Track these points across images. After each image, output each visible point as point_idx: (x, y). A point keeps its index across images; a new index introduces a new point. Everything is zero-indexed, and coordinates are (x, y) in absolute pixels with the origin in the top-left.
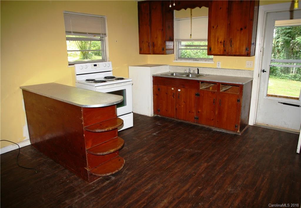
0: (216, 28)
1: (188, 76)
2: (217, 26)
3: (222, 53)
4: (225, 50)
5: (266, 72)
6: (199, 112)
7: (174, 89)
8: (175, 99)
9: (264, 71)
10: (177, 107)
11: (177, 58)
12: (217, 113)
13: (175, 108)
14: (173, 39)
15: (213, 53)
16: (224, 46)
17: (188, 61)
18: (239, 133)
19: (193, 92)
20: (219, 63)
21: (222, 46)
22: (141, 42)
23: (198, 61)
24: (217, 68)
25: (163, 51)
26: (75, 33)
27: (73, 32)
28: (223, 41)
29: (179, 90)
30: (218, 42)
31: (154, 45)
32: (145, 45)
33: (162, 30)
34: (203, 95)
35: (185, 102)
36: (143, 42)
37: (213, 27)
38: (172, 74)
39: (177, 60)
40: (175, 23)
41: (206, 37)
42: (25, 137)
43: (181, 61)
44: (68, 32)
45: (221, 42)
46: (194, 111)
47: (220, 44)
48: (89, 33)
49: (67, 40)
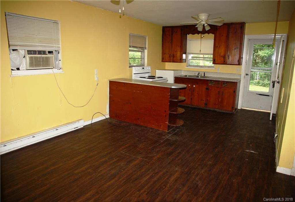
0: (219, 48)
1: (198, 77)
2: (220, 46)
3: (222, 63)
4: (225, 61)
5: (248, 75)
6: (207, 100)
7: (191, 85)
8: (191, 92)
9: (247, 75)
10: (192, 97)
11: (188, 65)
12: (220, 100)
13: (190, 97)
14: (186, 53)
15: (217, 62)
16: (224, 59)
17: (196, 68)
18: (234, 112)
19: (204, 87)
20: (218, 70)
21: (223, 58)
22: (163, 53)
23: (203, 67)
24: (217, 73)
25: (181, 60)
26: (134, 47)
27: (133, 47)
28: (223, 56)
29: (194, 86)
30: (220, 56)
31: (174, 56)
32: (167, 56)
33: (181, 46)
34: (211, 89)
35: (198, 94)
36: (165, 54)
37: (217, 47)
38: (186, 76)
39: (187, 67)
40: (188, 42)
41: (212, 52)
42: (107, 113)
43: (191, 68)
44: (130, 46)
45: (222, 56)
46: (204, 99)
47: (221, 57)
48: (139, 47)
49: (129, 51)
